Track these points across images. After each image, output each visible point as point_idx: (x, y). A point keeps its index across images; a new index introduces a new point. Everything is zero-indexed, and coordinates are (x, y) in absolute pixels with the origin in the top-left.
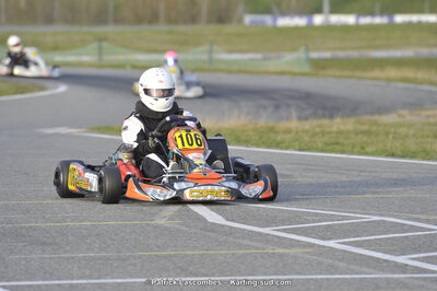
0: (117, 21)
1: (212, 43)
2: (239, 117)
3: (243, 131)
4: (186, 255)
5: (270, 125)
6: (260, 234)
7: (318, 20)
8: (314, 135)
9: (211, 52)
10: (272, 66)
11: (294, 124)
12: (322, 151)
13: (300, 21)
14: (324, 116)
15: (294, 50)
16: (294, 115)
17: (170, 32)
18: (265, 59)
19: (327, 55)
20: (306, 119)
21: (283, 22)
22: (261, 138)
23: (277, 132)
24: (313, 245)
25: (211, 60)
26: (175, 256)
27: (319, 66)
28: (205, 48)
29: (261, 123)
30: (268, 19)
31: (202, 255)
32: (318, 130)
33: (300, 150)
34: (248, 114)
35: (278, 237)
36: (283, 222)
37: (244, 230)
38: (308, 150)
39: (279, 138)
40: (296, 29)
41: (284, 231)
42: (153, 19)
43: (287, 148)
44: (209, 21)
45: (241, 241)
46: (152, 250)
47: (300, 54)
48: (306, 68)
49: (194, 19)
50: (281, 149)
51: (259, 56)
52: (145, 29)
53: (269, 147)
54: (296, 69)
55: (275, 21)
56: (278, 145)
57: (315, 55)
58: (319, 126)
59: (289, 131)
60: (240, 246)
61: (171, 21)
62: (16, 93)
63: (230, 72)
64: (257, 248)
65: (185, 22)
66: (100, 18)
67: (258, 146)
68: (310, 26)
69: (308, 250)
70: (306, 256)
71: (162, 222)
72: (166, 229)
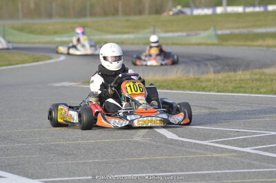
0: (93, 14)
1: (155, 26)
2: (177, 72)
3: (181, 81)
4: (157, 160)
5: (197, 77)
6: (202, 145)
7: (219, 10)
8: (226, 82)
9: (154, 32)
10: (194, 39)
11: (212, 76)
12: (233, 92)
13: (208, 11)
14: (230, 70)
15: (207, 29)
16: (212, 70)
17: (127, 21)
18: (188, 36)
19: (228, 32)
20: (219, 72)
21: (197, 12)
22: (192, 85)
23: (202, 81)
24: (236, 151)
26: (149, 160)
27: (223, 39)
28: (151, 30)
29: (191, 76)
30: (187, 11)
31: (167, 159)
32: (227, 79)
33: (218, 92)
34: (182, 71)
35: (213, 146)
36: (215, 137)
37: (191, 143)
38: (223, 92)
39: (204, 85)
40: (206, 16)
41: (217, 142)
42: (115, 12)
43: (209, 91)
44: (150, 13)
45: (190, 150)
46: (135, 157)
47: (211, 32)
48: (215, 41)
49: (140, 12)
50: (206, 91)
51: (184, 34)
52: (110, 19)
53: (198, 90)
54: (209, 42)
55: (192, 12)
56: (204, 90)
57: (220, 32)
58: (228, 77)
59: (209, 80)
60: (190, 153)
61: (126, 13)
62: (33, 62)
64: (201, 154)
65: (135, 14)
66: (81, 13)
67: (191, 90)
68: (214, 14)
69: (233, 154)
70: (233, 158)
71: (138, 139)
72: (142, 143)
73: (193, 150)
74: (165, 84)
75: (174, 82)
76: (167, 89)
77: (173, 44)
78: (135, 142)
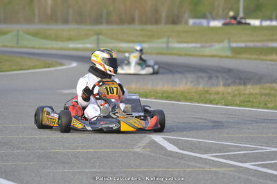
0: (109, 22)
1: (169, 37)
3: (189, 93)
4: (154, 171)
5: (206, 89)
6: (201, 158)
8: (234, 96)
9: (168, 42)
10: (207, 51)
11: (221, 89)
12: (240, 106)
14: (240, 84)
15: (221, 41)
16: (221, 83)
17: (143, 30)
18: (202, 47)
19: (242, 45)
20: (229, 85)
21: (214, 24)
22: (200, 97)
23: (210, 94)
24: (235, 166)
25: (168, 47)
26: (147, 172)
27: (237, 52)
28: (164, 40)
29: (201, 87)
30: (204, 22)
31: (164, 171)
32: (236, 92)
33: (225, 105)
34: (192, 82)
35: (212, 160)
36: (216, 151)
37: (191, 156)
38: (230, 105)
39: (212, 97)
41: (217, 157)
42: (131, 21)
43: (217, 104)
44: (167, 23)
45: (189, 163)
46: (132, 168)
47: (225, 44)
48: (229, 54)
49: (157, 22)
50: (213, 104)
51: (198, 45)
52: (126, 28)
53: (205, 103)
54: (222, 54)
55: (208, 23)
56: (211, 102)
57: (234, 45)
58: (238, 90)
59: (218, 93)
60: (188, 166)
61: (142, 22)
62: (44, 67)
63: (180, 55)
64: (199, 168)
65: (151, 23)
66: (98, 21)
67: (199, 103)
69: (232, 169)
70: (231, 173)
71: (138, 150)
72: (141, 154)
73: (192, 163)
74: (173, 95)
75: (182, 93)
76: (175, 100)
77: (186, 55)
78: (135, 153)
